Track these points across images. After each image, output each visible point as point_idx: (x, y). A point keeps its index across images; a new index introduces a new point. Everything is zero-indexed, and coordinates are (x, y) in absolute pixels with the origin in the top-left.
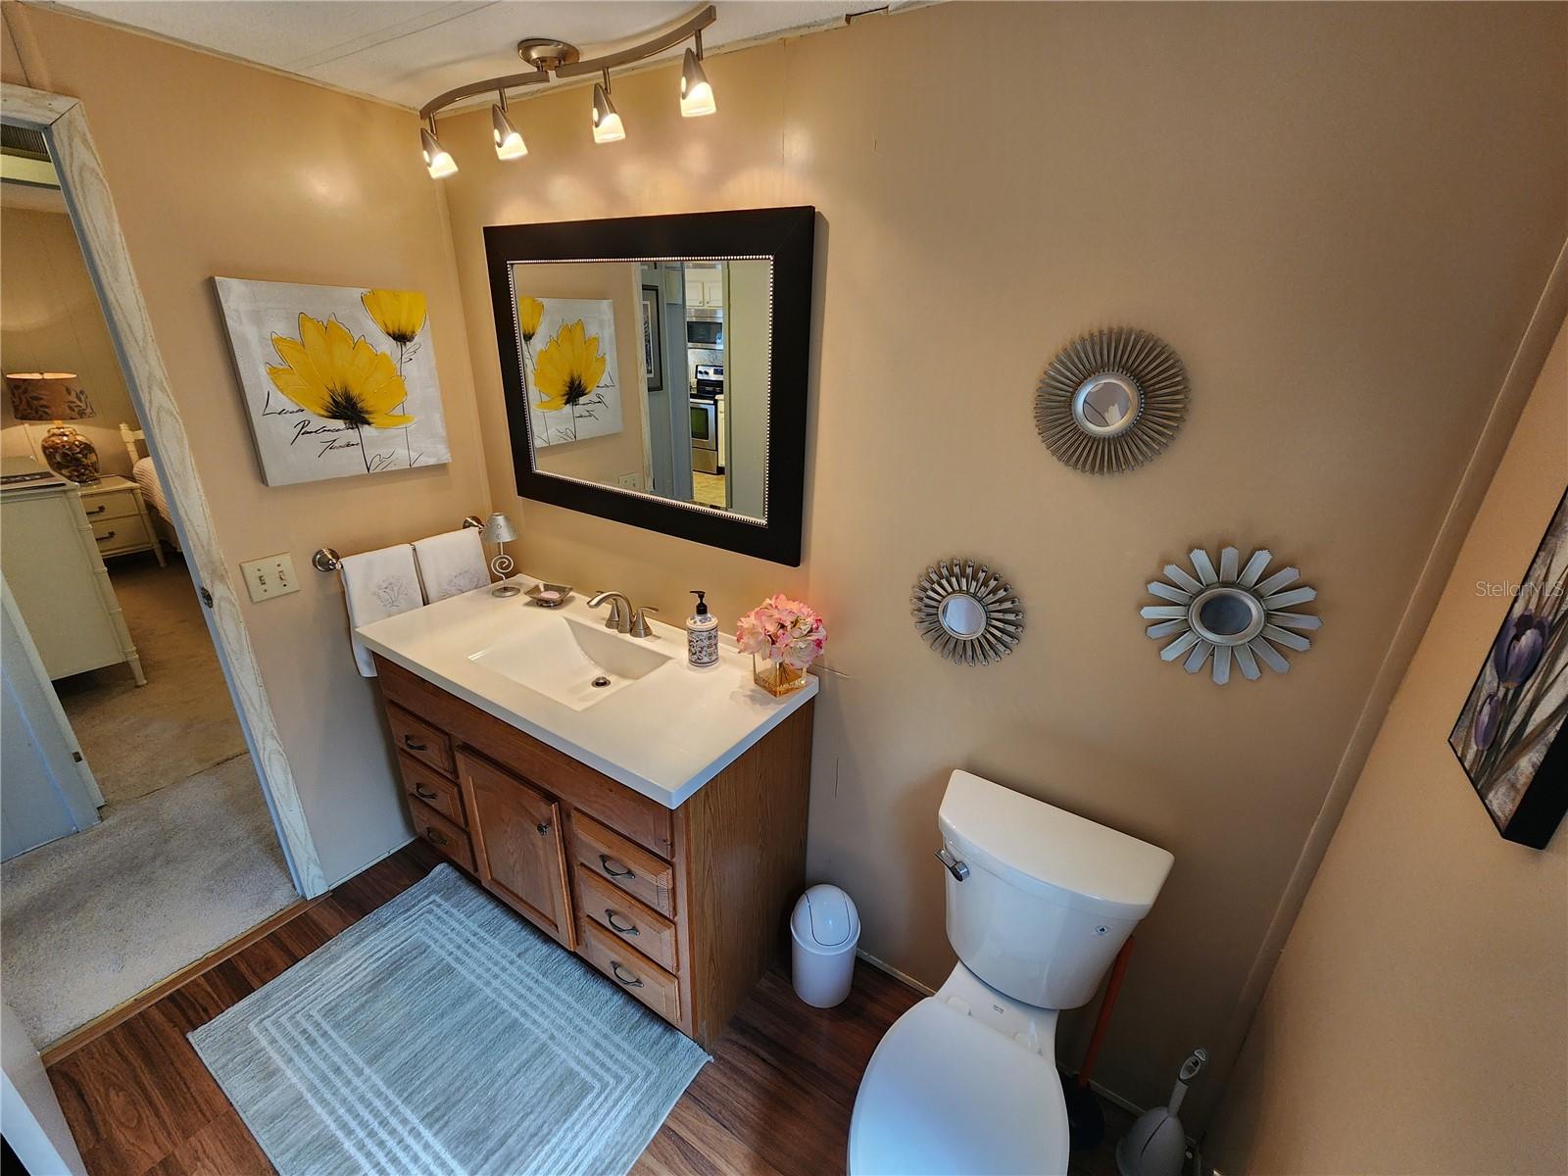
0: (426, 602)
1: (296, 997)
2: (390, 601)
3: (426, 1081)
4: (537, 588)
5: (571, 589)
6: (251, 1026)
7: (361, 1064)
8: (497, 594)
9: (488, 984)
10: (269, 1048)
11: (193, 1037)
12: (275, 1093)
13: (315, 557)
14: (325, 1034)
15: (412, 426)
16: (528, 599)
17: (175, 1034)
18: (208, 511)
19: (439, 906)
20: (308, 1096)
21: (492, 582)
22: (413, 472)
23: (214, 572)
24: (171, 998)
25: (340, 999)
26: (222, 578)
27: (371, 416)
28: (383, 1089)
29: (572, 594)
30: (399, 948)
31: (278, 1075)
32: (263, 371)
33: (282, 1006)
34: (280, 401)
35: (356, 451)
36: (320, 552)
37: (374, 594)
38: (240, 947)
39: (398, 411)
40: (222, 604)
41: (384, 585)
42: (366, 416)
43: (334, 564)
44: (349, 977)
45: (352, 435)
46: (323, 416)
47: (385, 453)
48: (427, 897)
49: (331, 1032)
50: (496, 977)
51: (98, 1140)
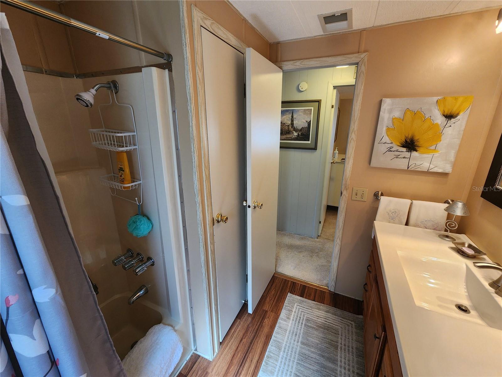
0: (407, 224)
1: (306, 308)
2: (392, 218)
3: (304, 366)
4: (463, 244)
5: (485, 254)
6: (296, 304)
7: (300, 341)
8: (442, 237)
9: (341, 367)
10: (293, 312)
11: (289, 294)
12: (285, 323)
13: (375, 193)
14: (302, 323)
15: (436, 155)
16: (454, 246)
17: (288, 290)
18: (351, 169)
19: (352, 327)
20: (288, 332)
21: (445, 231)
22: (428, 173)
23: (346, 187)
24: (294, 282)
25: (311, 320)
26: (347, 189)
27: (419, 148)
28: (297, 353)
29: (485, 257)
30: (332, 325)
31: (289, 320)
32: (385, 129)
33: (303, 307)
34: (386, 139)
35: (407, 160)
36: (378, 192)
37: (387, 212)
38: (310, 285)
39: (433, 147)
40: (344, 196)
41: (392, 211)
42: (417, 148)
43: (379, 197)
44: (317, 317)
45: (408, 154)
46: (399, 146)
47: (418, 163)
48: (352, 321)
49: (303, 325)
50: (345, 369)
51: (266, 296)
